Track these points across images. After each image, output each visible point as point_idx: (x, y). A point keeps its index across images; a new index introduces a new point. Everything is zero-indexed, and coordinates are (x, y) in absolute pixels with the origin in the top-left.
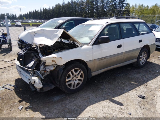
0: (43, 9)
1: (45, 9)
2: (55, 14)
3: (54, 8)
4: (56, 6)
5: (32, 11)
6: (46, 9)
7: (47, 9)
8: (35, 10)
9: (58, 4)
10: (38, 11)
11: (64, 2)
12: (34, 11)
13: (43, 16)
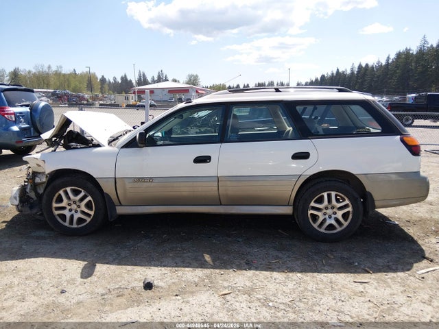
0: (360, 67)
1: (364, 66)
2: (391, 79)
3: (390, 61)
4: (399, 55)
5: (330, 74)
6: (367, 65)
7: (370, 64)
8: (338, 69)
9: (406, 49)
10: (343, 72)
11: (425, 41)
12: (335, 72)
13: (356, 84)
